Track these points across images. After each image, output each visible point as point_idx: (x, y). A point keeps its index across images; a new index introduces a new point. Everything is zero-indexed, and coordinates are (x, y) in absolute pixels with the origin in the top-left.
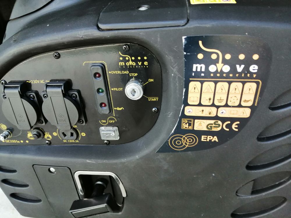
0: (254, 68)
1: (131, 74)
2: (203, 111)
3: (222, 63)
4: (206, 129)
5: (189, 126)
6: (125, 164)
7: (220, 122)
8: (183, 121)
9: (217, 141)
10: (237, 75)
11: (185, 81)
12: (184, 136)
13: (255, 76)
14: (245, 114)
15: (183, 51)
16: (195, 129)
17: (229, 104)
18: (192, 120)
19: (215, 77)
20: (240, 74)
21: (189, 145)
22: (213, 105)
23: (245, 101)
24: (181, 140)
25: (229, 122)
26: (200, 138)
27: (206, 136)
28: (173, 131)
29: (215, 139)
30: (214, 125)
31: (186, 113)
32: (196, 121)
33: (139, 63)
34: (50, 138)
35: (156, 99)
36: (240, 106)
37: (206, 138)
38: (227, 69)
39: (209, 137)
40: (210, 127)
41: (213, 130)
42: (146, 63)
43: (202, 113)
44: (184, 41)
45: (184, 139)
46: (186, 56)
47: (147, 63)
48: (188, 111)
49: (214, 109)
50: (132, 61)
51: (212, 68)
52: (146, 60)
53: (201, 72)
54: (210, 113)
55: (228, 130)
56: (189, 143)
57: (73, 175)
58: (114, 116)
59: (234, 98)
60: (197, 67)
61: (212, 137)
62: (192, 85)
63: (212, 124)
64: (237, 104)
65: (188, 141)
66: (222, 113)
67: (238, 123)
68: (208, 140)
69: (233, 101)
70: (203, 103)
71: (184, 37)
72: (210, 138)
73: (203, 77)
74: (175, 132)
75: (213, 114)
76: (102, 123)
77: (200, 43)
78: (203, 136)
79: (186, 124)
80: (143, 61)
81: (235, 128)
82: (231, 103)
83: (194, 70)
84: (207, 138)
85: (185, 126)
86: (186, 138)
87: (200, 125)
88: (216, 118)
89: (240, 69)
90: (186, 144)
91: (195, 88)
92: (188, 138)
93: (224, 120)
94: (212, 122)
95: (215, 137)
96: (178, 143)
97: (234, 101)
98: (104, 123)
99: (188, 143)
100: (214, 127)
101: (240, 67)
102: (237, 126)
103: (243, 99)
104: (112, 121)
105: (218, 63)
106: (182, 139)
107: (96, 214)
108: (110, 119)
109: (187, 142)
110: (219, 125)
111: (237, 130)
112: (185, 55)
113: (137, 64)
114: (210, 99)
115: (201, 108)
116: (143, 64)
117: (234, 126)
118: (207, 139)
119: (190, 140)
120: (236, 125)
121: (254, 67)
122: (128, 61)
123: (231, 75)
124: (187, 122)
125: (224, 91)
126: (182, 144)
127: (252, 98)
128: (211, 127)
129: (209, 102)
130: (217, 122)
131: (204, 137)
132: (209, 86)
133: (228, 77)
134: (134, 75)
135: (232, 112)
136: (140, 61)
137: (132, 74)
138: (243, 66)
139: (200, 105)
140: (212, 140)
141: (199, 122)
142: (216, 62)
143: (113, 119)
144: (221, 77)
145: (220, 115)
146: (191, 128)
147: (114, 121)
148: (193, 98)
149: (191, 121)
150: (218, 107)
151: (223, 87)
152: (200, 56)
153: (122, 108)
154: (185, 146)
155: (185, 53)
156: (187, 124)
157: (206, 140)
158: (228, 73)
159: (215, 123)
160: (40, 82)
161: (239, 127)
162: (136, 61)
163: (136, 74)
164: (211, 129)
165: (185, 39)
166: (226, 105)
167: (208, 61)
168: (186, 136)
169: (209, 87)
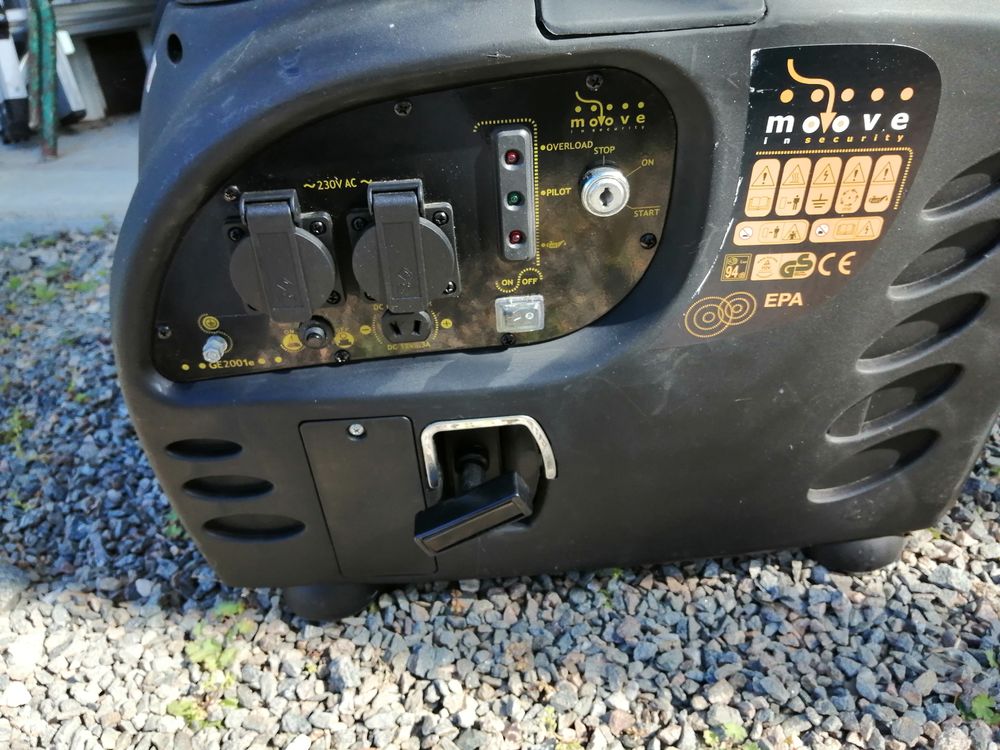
0: (901, 121)
1: (599, 150)
2: (777, 231)
3: (833, 111)
4: (777, 276)
5: (740, 271)
6: (565, 389)
7: (812, 257)
8: (727, 260)
9: (800, 304)
10: (863, 138)
11: (744, 159)
12: (724, 300)
13: (900, 138)
14: (870, 233)
15: (747, 84)
16: (754, 278)
17: (839, 209)
18: (749, 256)
19: (815, 145)
20: (871, 134)
21: (734, 321)
22: (802, 215)
23: (875, 200)
24: (715, 310)
25: (833, 255)
26: (761, 301)
27: (776, 295)
28: (699, 290)
29: (797, 299)
30: (798, 265)
31: (738, 241)
32: (759, 257)
33: (622, 118)
34: (350, 343)
35: (655, 212)
36: (861, 213)
37: (775, 300)
38: (842, 124)
39: (782, 295)
40: (789, 270)
41: (794, 277)
42: (640, 119)
43: (775, 237)
44: (753, 59)
45: (724, 306)
46: (754, 97)
47: (643, 117)
48: (743, 233)
49: (803, 224)
50: (607, 113)
51: (810, 125)
52: (641, 111)
53: (784, 134)
54: (792, 236)
55: (828, 273)
56: (735, 315)
57: (417, 435)
58: (537, 267)
59: (850, 194)
60: (776, 123)
61: (789, 295)
62: (759, 167)
63: (793, 263)
64: (855, 208)
65: (732, 311)
66: (820, 232)
67: (853, 254)
68: (780, 305)
69: (847, 202)
70: (779, 212)
71: (753, 52)
72: (785, 297)
73: (787, 147)
74: (704, 292)
75: (800, 239)
76: (504, 287)
77: (790, 63)
78: (769, 296)
79: (734, 267)
80: (633, 112)
81: (846, 267)
82: (843, 206)
83: (769, 130)
84: (778, 298)
85: (731, 273)
86: (728, 304)
87: (767, 268)
88: (806, 246)
89: (870, 123)
90: (727, 319)
91: (765, 174)
92: (733, 304)
93: (821, 249)
94: (795, 256)
95: (798, 295)
96: (709, 317)
97: (849, 202)
98: (510, 287)
99: (731, 318)
100: (799, 269)
101: (872, 118)
102: (848, 263)
103: (870, 196)
104: (529, 281)
105: (824, 111)
106: (719, 307)
107: (487, 530)
108: (527, 276)
109: (729, 314)
110: (810, 263)
111: (848, 272)
112: (751, 94)
113: (618, 122)
114: (796, 201)
115: (773, 224)
116: (632, 121)
117: (843, 263)
118: (776, 303)
119: (737, 309)
120: (847, 260)
121: (901, 118)
122: (597, 113)
123: (850, 139)
124: (736, 261)
125: (830, 179)
126: (717, 320)
127: (889, 190)
128: (791, 270)
129: (795, 208)
130: (807, 256)
131: (771, 298)
132: (798, 166)
133: (843, 143)
134: (607, 150)
135: (843, 230)
136: (625, 113)
137: (601, 148)
138: (877, 116)
139: (772, 216)
140: (789, 302)
141: (763, 262)
142: (818, 109)
143: (533, 275)
144: (829, 144)
145: (814, 239)
146: (743, 276)
147: (535, 280)
148: (758, 200)
149: (746, 259)
150: (812, 219)
151: (828, 168)
152: (787, 96)
153: (560, 243)
154: (723, 325)
155: (753, 90)
156: (737, 267)
157: (774, 305)
158: (843, 136)
159: (800, 260)
160: (344, 183)
161: (854, 264)
162: (616, 114)
163: (612, 149)
164: (791, 274)
165: (756, 54)
166: (832, 214)
167: (803, 107)
168: (729, 300)
169: (797, 170)
